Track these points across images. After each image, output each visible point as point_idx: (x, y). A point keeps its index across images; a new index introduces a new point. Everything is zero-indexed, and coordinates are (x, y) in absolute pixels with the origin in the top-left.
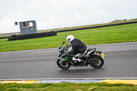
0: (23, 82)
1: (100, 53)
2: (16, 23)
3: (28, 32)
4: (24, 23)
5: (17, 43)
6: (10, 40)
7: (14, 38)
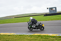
0: (51, 35)
1: (42, 24)
2: (48, 8)
3: (53, 12)
4: (51, 8)
5: (48, 17)
6: (44, 16)
7: (46, 15)
